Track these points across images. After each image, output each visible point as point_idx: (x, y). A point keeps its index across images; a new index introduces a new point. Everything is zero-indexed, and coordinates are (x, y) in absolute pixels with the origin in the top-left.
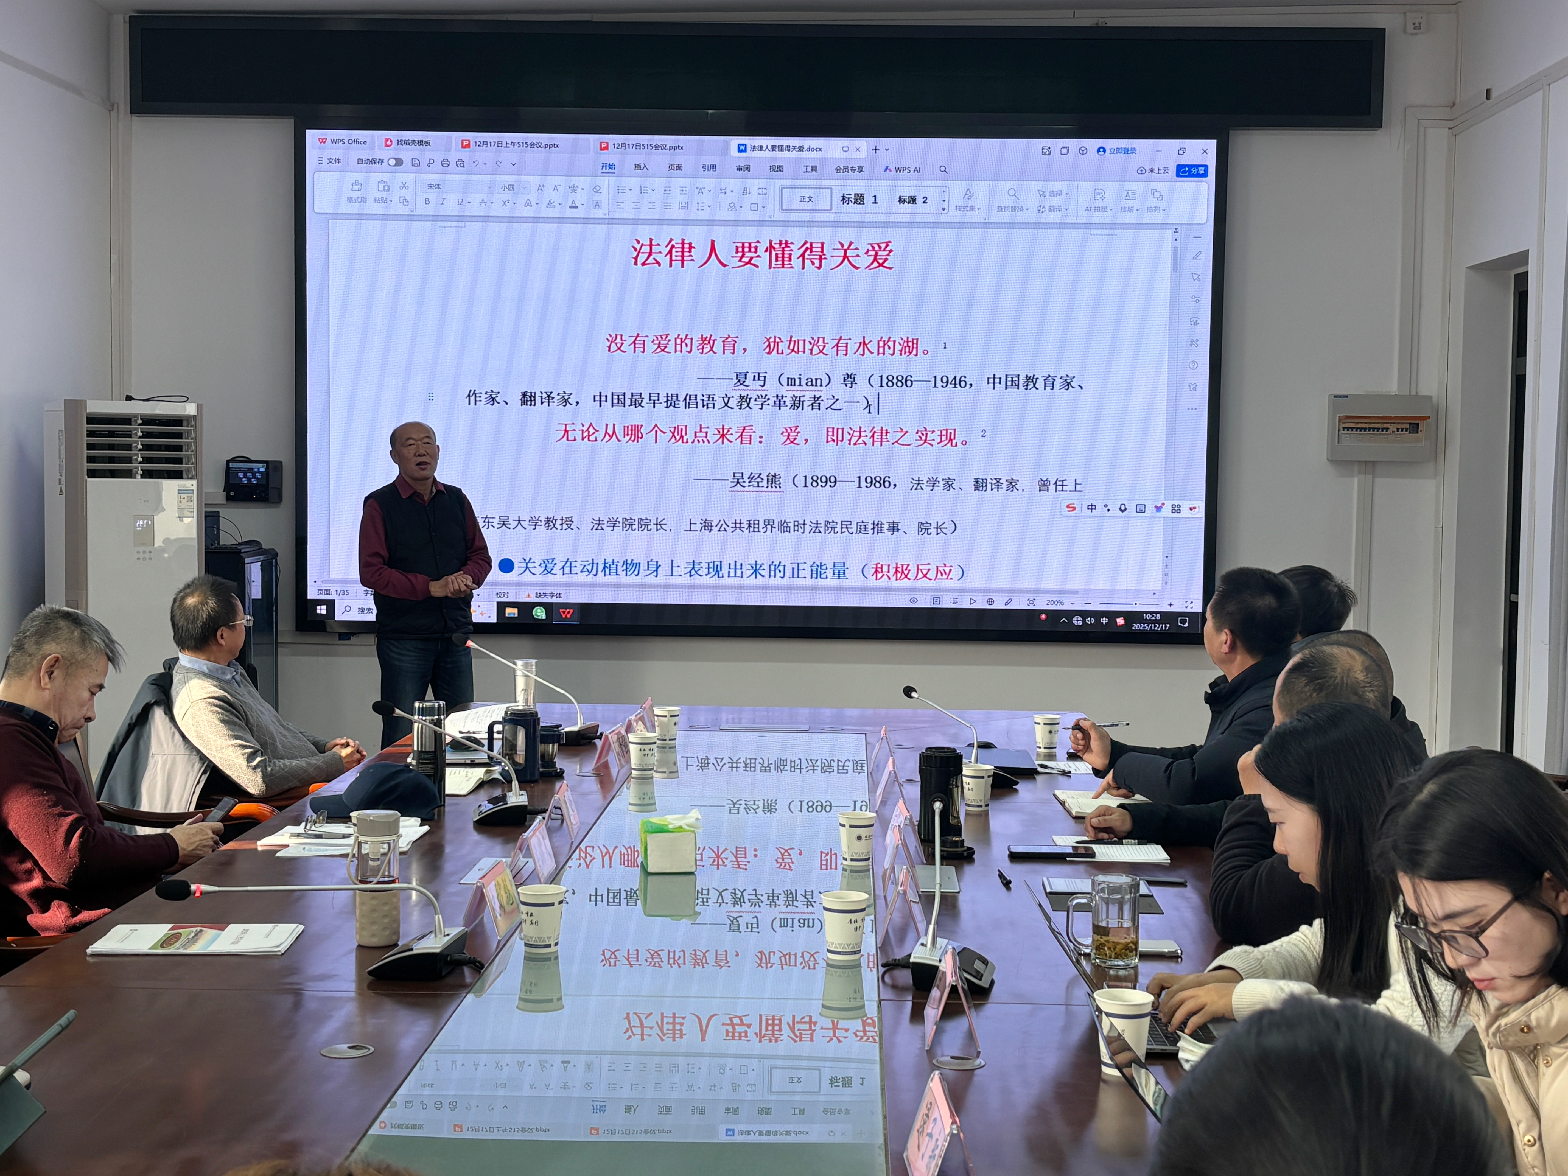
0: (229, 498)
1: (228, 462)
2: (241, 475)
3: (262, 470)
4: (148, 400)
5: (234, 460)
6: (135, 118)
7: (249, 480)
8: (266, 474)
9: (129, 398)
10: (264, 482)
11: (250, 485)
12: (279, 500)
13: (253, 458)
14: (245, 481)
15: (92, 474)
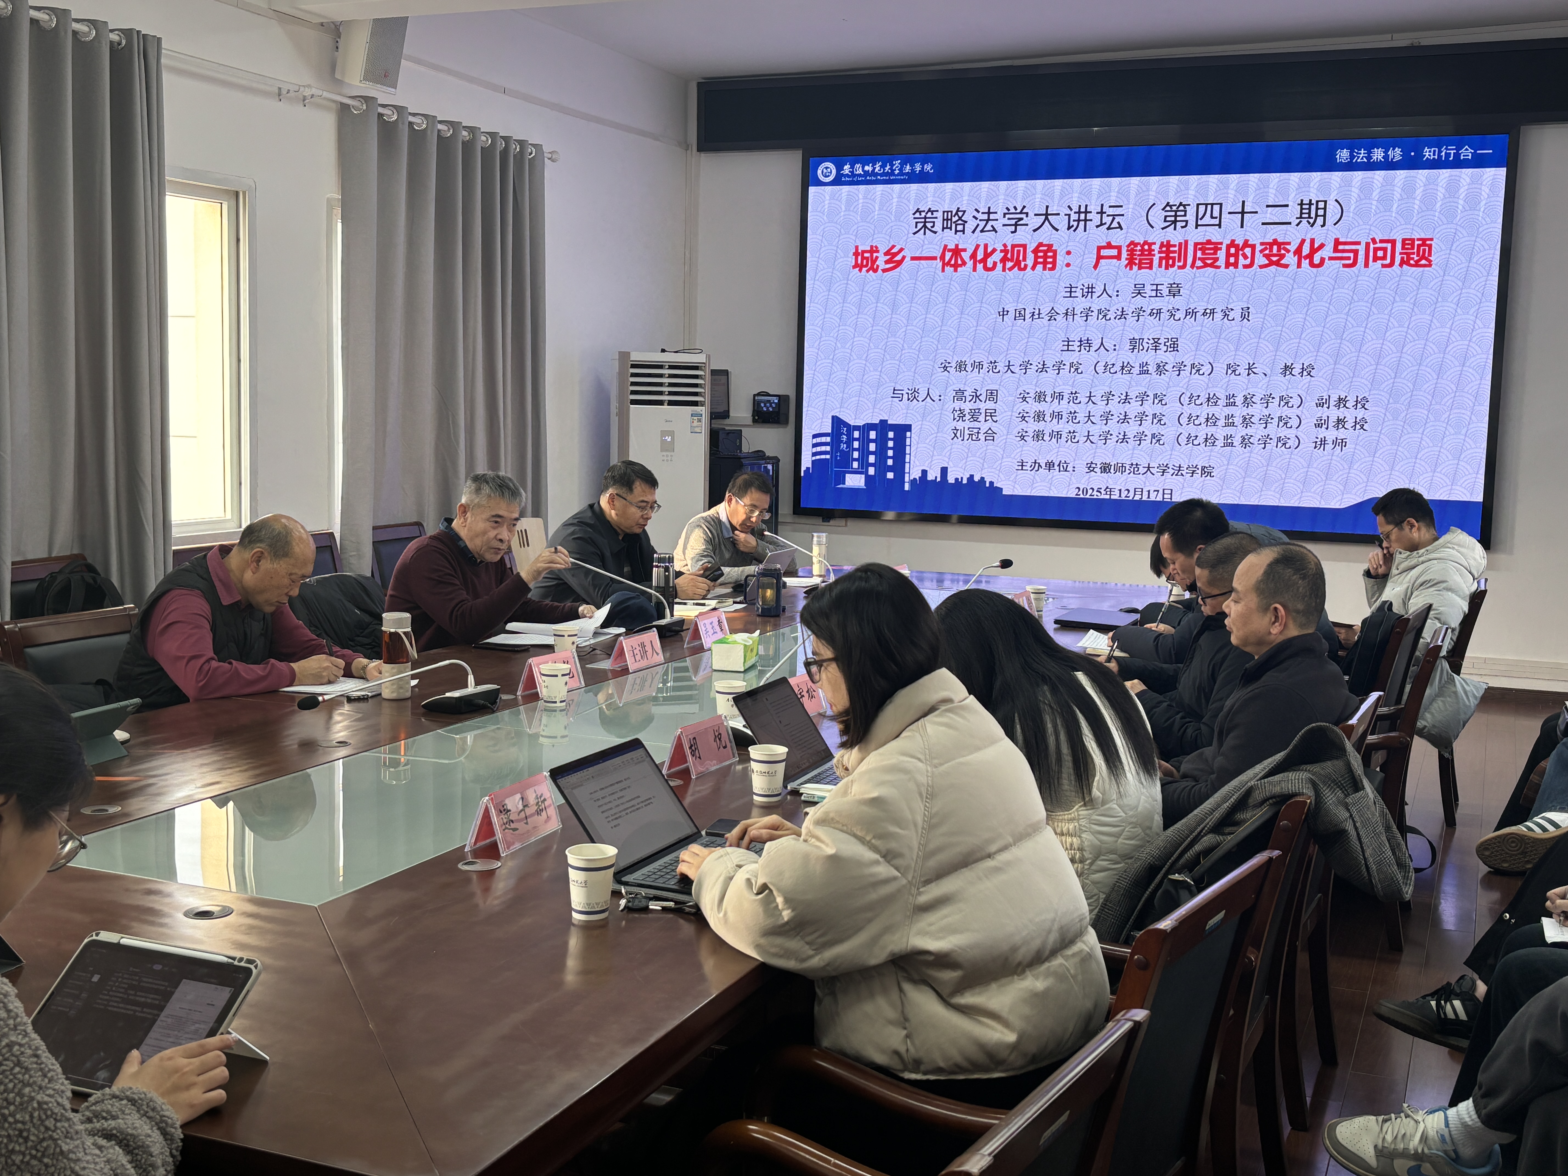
0: (754, 421)
1: (754, 395)
2: (762, 405)
3: (776, 401)
4: (676, 352)
5: (759, 394)
6: (703, 155)
7: (768, 408)
8: (778, 404)
9: (663, 351)
10: (777, 410)
11: (768, 412)
12: (786, 422)
13: (771, 393)
14: (765, 409)
15: (634, 402)
